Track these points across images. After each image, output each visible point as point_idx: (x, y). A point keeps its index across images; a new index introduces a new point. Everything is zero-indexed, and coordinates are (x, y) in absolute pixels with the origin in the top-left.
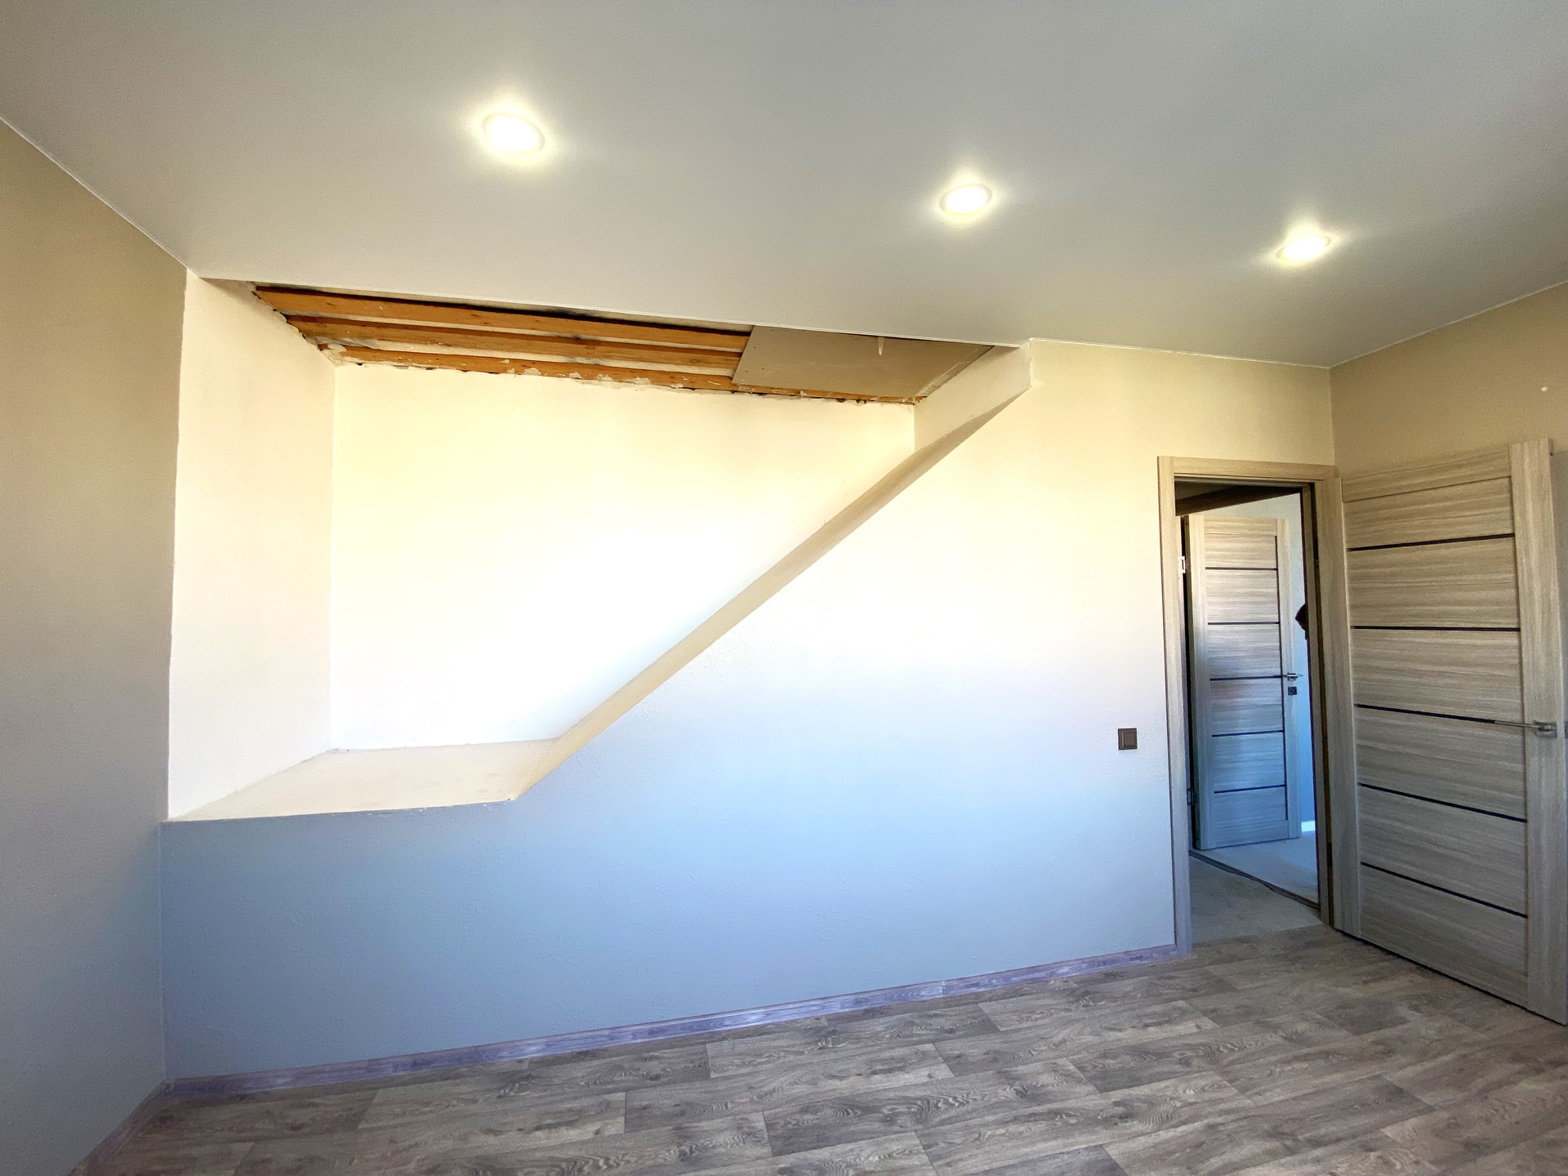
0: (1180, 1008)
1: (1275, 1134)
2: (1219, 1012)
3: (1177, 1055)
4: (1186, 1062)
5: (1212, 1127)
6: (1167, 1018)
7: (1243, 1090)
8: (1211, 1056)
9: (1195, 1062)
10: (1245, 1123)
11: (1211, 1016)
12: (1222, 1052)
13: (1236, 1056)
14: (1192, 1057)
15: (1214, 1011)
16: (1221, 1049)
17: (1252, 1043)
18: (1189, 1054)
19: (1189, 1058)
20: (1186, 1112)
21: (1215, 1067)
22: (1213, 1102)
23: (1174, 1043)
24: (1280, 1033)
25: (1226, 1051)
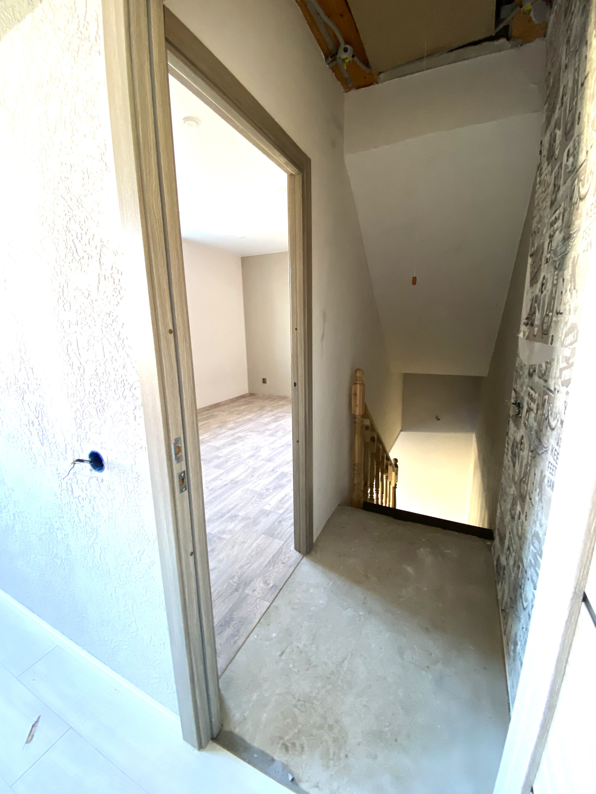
0: (280, 509)
1: (236, 483)
2: (265, 515)
3: (271, 491)
4: (267, 490)
5: (252, 477)
6: (282, 502)
7: (248, 489)
8: (261, 496)
9: (265, 491)
10: (245, 481)
11: (267, 512)
12: (258, 499)
13: (253, 500)
14: (266, 492)
15: (268, 515)
16: (258, 500)
17: (250, 507)
18: (268, 493)
19: (267, 491)
20: (260, 477)
21: (259, 492)
22: (255, 482)
23: (274, 494)
24: (240, 518)
25: (257, 500)
